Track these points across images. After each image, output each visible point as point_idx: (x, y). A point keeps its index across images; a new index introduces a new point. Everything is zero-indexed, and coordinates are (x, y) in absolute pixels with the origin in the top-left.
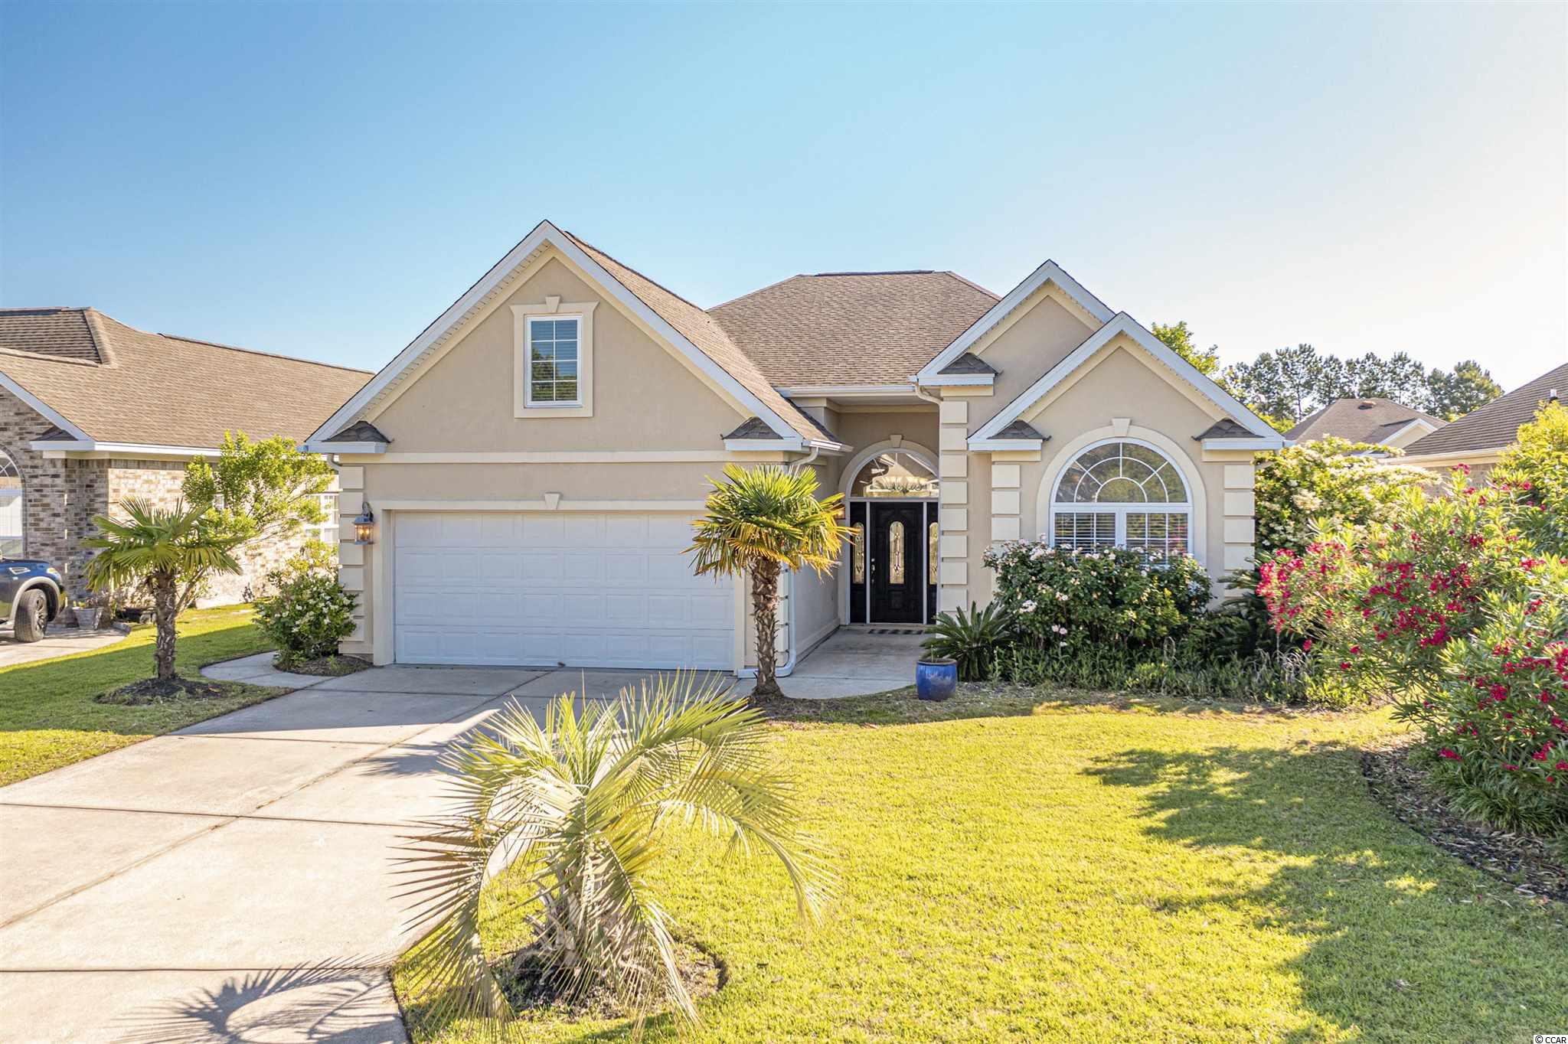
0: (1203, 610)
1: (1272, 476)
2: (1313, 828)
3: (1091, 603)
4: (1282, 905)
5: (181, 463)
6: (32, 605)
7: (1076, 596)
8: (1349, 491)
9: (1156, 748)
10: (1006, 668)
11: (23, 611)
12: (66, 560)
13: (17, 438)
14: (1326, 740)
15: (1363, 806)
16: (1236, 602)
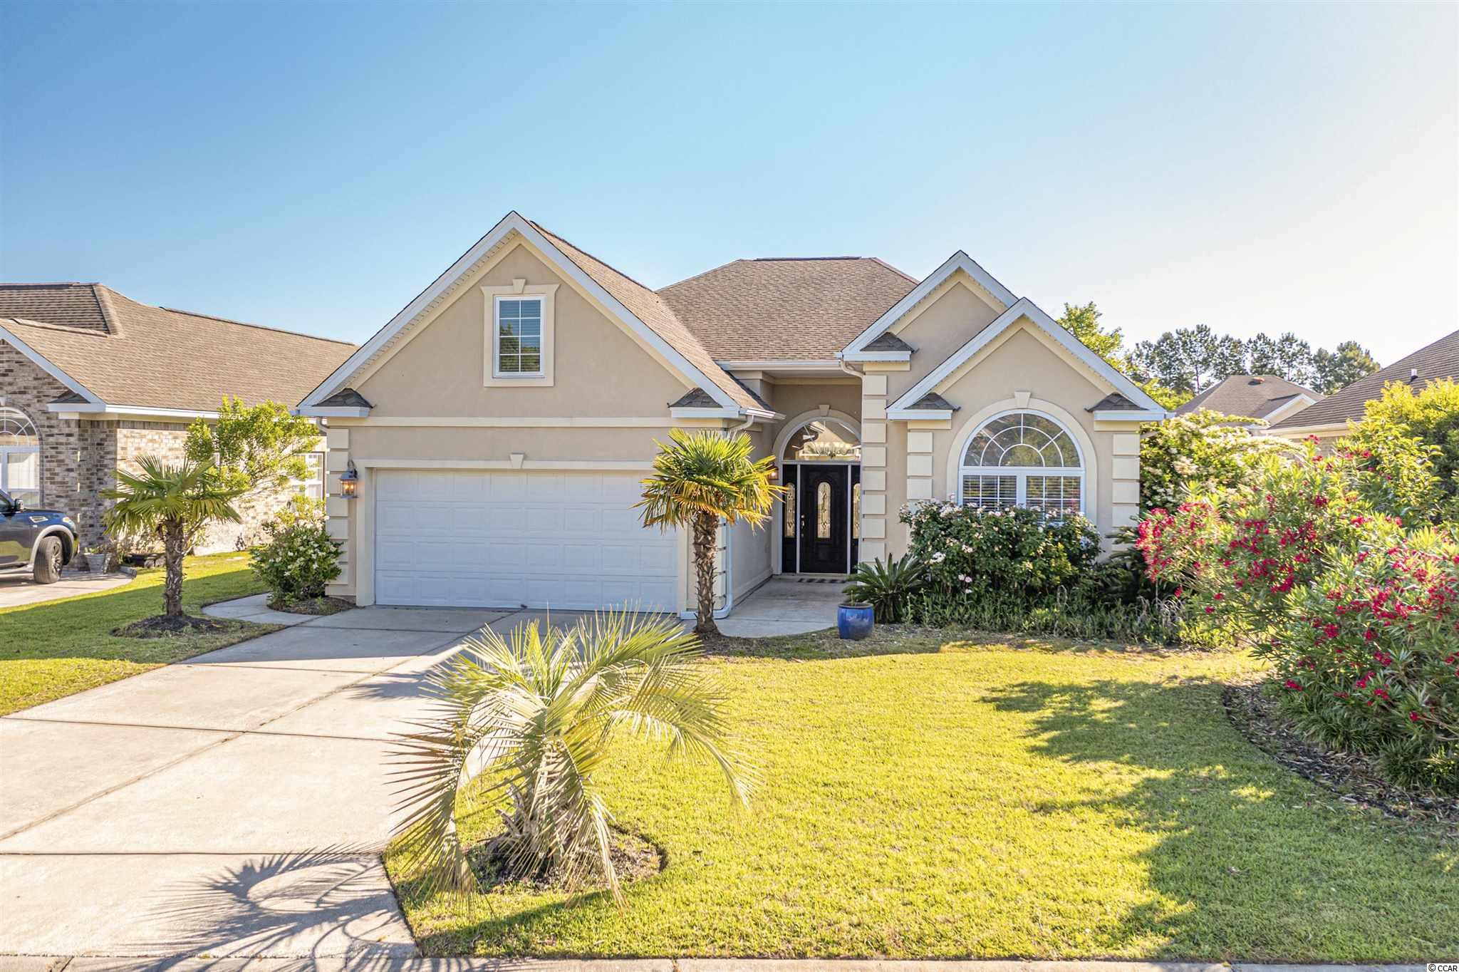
0: (1093, 562)
1: (1155, 445)
2: (1174, 748)
3: (993, 555)
4: (1140, 808)
5: (183, 424)
6: (49, 550)
7: (980, 548)
8: (1224, 458)
9: (1045, 681)
10: (917, 612)
11: (41, 556)
12: (79, 510)
13: (36, 400)
14: (1194, 676)
15: (1219, 730)
16: (1122, 555)
